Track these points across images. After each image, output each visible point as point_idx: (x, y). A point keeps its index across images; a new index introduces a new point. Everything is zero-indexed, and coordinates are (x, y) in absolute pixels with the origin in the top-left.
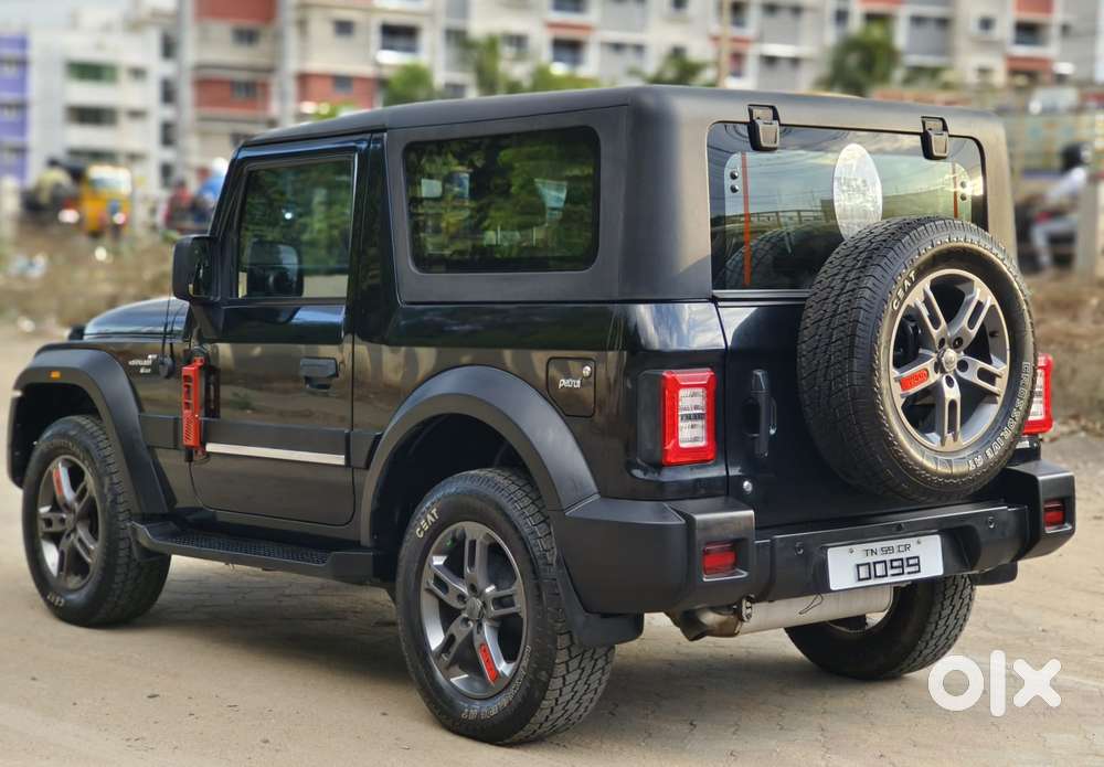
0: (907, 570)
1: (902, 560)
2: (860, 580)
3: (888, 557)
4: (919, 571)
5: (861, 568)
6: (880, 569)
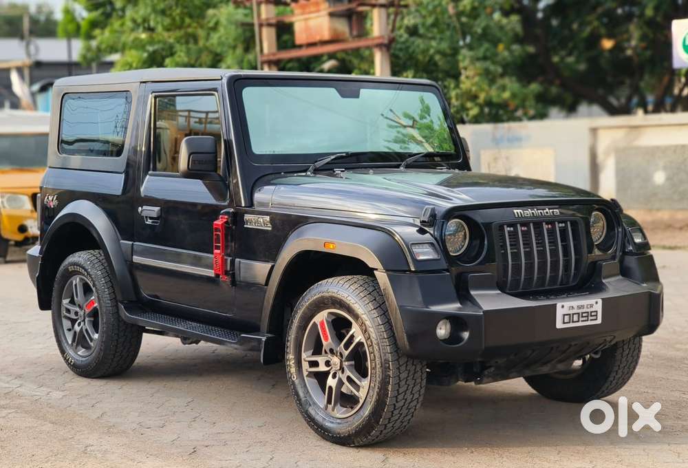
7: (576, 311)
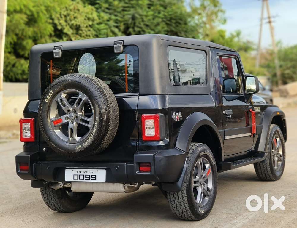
0: (91, 178)
1: (90, 175)
2: (74, 179)
3: (85, 174)
4: (95, 180)
5: (75, 176)
6: (82, 177)
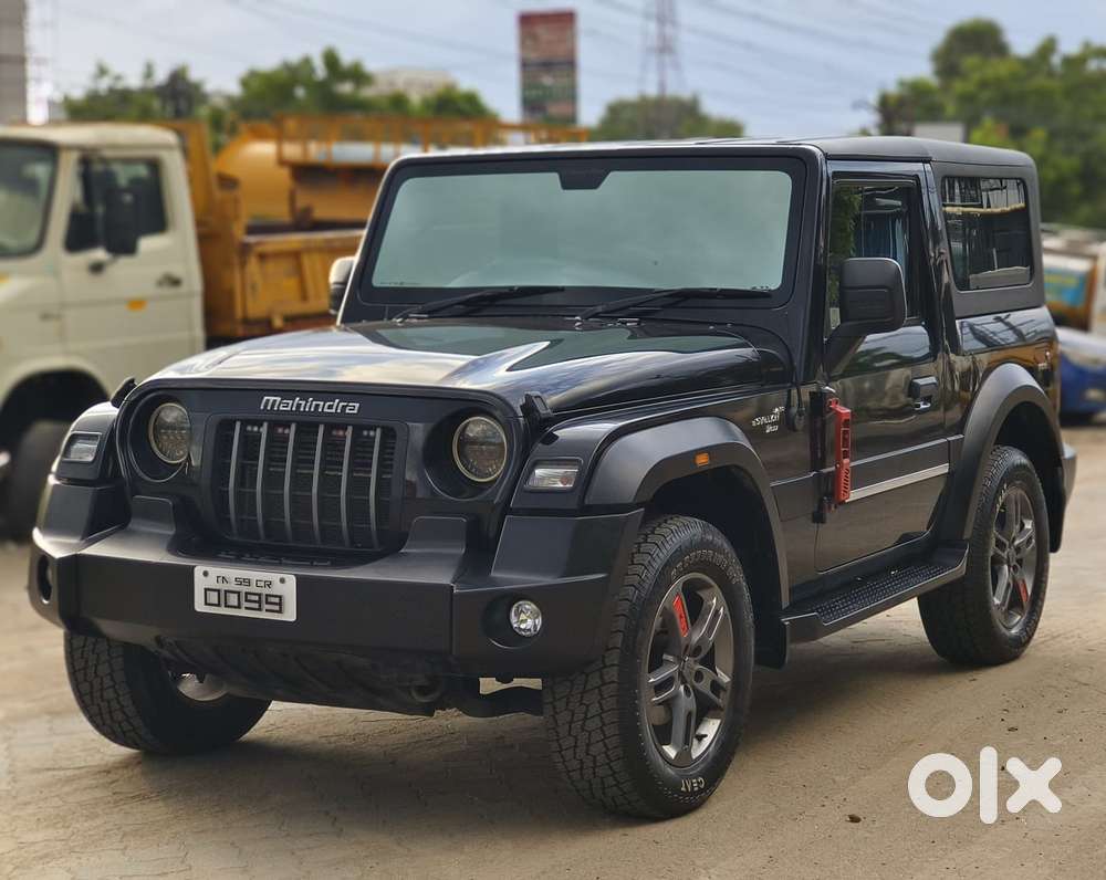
7: (233, 586)
